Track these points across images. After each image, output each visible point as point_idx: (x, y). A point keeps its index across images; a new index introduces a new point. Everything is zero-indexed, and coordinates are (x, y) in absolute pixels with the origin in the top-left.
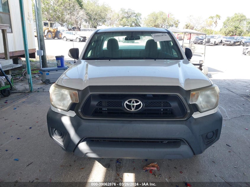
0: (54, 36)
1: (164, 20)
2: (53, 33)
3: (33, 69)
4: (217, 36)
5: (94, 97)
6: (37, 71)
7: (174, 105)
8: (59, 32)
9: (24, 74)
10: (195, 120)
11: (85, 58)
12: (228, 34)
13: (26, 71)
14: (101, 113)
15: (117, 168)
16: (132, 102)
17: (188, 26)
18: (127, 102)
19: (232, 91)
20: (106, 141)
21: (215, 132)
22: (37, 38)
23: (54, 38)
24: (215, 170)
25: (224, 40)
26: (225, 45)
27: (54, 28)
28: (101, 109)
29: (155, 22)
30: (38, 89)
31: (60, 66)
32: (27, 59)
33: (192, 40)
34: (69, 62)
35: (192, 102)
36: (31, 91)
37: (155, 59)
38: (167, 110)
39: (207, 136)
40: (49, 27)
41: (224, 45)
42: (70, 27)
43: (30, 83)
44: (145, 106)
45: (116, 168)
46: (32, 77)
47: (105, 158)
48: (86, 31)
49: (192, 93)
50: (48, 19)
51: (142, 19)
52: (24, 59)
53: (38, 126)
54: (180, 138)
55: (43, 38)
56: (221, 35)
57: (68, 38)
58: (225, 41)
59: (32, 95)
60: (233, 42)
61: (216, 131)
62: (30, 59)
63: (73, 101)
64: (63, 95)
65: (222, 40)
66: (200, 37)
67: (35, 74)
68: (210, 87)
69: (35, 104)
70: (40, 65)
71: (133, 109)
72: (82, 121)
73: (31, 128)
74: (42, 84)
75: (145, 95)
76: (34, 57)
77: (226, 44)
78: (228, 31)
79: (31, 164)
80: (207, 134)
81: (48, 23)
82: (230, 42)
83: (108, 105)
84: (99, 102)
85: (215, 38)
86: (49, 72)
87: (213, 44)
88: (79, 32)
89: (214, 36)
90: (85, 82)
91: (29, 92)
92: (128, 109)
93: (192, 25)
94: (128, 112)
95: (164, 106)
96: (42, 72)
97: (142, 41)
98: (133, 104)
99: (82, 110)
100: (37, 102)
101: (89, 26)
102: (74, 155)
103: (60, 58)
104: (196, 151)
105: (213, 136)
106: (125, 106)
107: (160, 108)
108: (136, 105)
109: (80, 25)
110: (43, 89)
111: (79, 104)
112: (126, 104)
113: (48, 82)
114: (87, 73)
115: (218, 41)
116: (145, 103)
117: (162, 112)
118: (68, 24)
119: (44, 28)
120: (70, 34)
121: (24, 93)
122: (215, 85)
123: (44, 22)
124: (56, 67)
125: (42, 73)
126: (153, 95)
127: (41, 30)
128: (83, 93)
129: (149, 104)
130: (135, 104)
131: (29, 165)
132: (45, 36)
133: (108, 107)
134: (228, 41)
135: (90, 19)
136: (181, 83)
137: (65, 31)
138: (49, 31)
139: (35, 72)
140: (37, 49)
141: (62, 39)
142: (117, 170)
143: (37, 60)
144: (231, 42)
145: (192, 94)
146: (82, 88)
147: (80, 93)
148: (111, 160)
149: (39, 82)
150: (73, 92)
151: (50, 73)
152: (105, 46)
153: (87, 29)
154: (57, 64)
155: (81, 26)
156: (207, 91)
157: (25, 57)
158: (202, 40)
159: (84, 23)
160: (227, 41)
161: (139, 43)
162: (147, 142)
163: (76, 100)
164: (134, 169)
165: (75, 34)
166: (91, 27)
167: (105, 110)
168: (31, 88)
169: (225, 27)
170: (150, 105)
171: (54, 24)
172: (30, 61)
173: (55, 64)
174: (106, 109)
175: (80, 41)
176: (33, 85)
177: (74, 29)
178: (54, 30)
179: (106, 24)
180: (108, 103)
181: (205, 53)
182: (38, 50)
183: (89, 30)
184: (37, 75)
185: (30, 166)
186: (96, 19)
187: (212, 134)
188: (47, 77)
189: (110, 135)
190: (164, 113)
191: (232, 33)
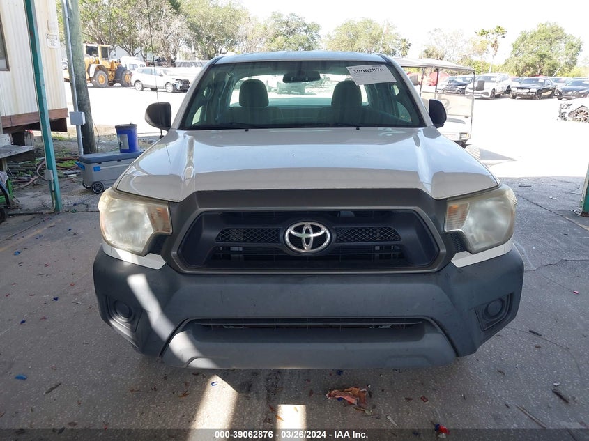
0: (112, 79)
1: (375, 40)
2: (110, 73)
3: (62, 157)
4: (499, 76)
5: (209, 219)
6: (71, 162)
7: (407, 235)
8: (125, 69)
9: (41, 170)
10: (459, 272)
11: (185, 125)
12: (524, 71)
13: (43, 163)
14: (229, 257)
15: (268, 391)
16: (304, 229)
17: (430, 52)
18: (291, 231)
19: (537, 205)
20: (241, 326)
21: (505, 299)
22: (69, 84)
23: (111, 84)
24: (506, 392)
25: (514, 85)
26: (517, 97)
27: (111, 61)
28: (228, 248)
29: (353, 45)
30: (75, 204)
31: (128, 148)
32: (45, 133)
33: (442, 85)
34: (149, 141)
35: (452, 227)
36: (57, 211)
37: (358, 127)
38: (388, 247)
39: (487, 309)
40: (99, 58)
41: (514, 97)
42: (150, 57)
43: (55, 191)
44: (337, 239)
45: (265, 391)
46: (59, 177)
47: (240, 370)
48: (188, 66)
49: (450, 205)
50: (98, 39)
51: (322, 38)
52: (37, 133)
53: (75, 294)
54: (423, 318)
55: (86, 84)
56: (507, 74)
57: (145, 83)
58: (518, 88)
59: (59, 220)
60: (535, 90)
61: (508, 296)
62: (54, 134)
63: (158, 230)
64: (131, 215)
65: (509, 87)
66: (459, 79)
67: (67, 169)
68: (493, 191)
69: (66, 240)
70: (78, 147)
71: (307, 248)
72: (181, 278)
73: (56, 299)
74: (82, 193)
75: (335, 213)
76: (65, 130)
77: (519, 95)
78: (522, 64)
79: (57, 386)
80: (488, 306)
81: (97, 48)
82: (528, 91)
83: (244, 237)
84: (222, 232)
85: (494, 82)
86: (100, 163)
87: (490, 94)
88: (172, 69)
89: (491, 77)
90: (187, 184)
91: (50, 213)
92: (295, 248)
93: (439, 50)
94: (293, 254)
95: (382, 238)
96: (82, 164)
97: (323, 89)
98: (308, 236)
99: (180, 251)
100: (70, 237)
101: (197, 55)
102: (162, 362)
103: (126, 131)
104: (462, 347)
105: (502, 309)
106: (287, 239)
107: (374, 243)
108: (314, 238)
109: (175, 53)
110: (87, 206)
111: (173, 236)
112: (290, 234)
113: (98, 188)
114: (190, 163)
115: (500, 88)
116: (336, 230)
117: (377, 255)
118: (146, 51)
119: (88, 59)
120: (151, 74)
121: (39, 215)
122: (504, 187)
123: (87, 47)
124: (118, 153)
125: (83, 168)
126: (356, 212)
127: (78, 63)
128: (181, 209)
129: (346, 235)
130: (313, 235)
131: (52, 389)
132: (90, 79)
133: (244, 244)
134: (525, 88)
135: (199, 37)
136: (422, 183)
137: (139, 66)
138: (100, 68)
139: (66, 164)
140: (71, 109)
141: (132, 86)
142: (268, 398)
143: (71, 137)
144: (531, 90)
145: (450, 208)
146: (179, 197)
147: (175, 209)
148: (255, 373)
149: (78, 189)
150: (158, 209)
151: (104, 166)
152: (235, 98)
153: (191, 61)
154: (118, 145)
155: (178, 55)
156: (487, 201)
157: (40, 130)
158: (464, 87)
159: (184, 48)
160: (522, 88)
161: (315, 94)
162: (343, 327)
163: (164, 226)
164: (311, 393)
165: (163, 74)
166: (200, 58)
167: (238, 252)
168: (57, 203)
169: (516, 55)
170: (349, 237)
171: (111, 50)
172: (55, 139)
173: (115, 146)
174: (241, 249)
175: (175, 90)
176: (60, 196)
177: (160, 62)
178: (112, 64)
179: (236, 50)
180: (244, 233)
181: (472, 114)
182: (73, 111)
183: (196, 65)
184: (72, 172)
185: (54, 392)
186: (213, 39)
187: (499, 304)
188: (97, 177)
189: (251, 314)
190: (381, 257)
191: (531, 70)
